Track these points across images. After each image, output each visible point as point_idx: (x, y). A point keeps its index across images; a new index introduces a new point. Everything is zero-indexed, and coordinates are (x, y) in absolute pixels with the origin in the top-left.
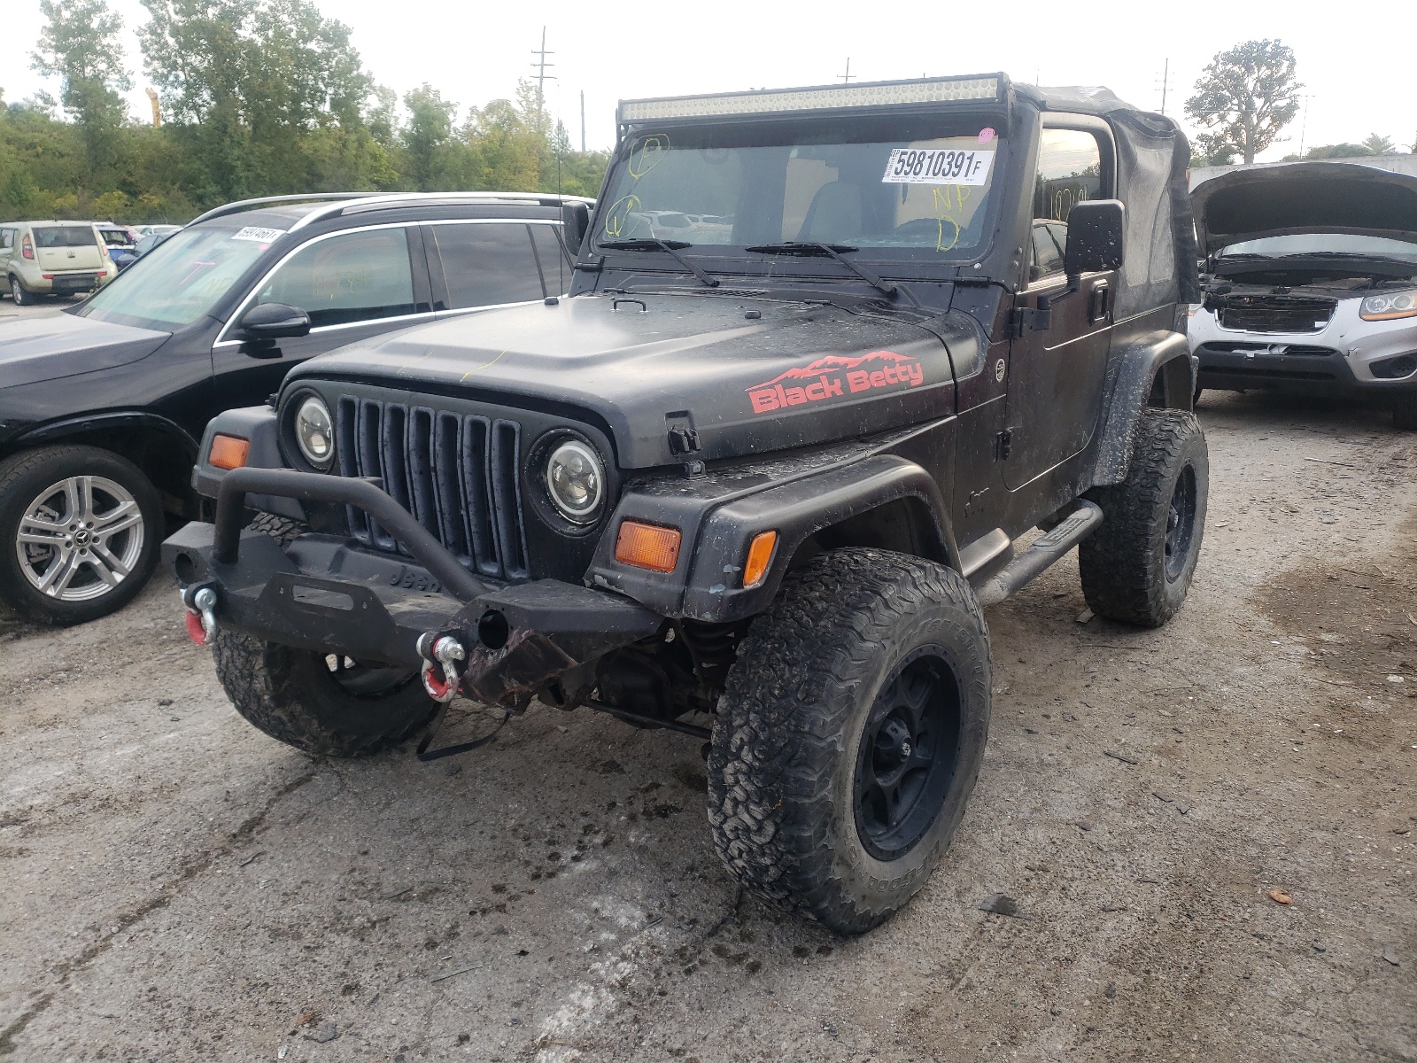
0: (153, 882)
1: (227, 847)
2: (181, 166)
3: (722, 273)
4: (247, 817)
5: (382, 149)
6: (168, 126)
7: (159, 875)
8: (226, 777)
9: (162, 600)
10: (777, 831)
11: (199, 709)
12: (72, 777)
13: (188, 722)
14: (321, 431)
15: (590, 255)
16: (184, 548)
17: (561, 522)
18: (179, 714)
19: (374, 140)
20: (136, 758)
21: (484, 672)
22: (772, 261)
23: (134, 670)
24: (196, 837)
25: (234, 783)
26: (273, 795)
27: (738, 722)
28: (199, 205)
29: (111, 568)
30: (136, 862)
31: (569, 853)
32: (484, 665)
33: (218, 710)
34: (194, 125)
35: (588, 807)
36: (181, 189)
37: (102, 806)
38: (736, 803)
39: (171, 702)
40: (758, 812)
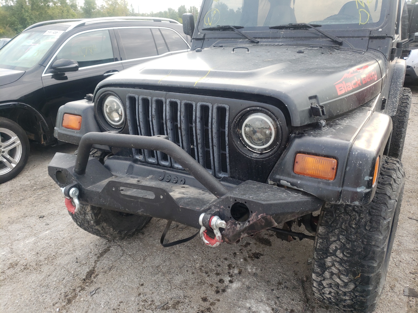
0: (55, 307)
1: (83, 286)
2: (8, 19)
3: (259, 38)
4: (88, 270)
5: (75, 13)
6: (4, 6)
7: (56, 303)
8: (74, 251)
9: (31, 172)
10: (356, 287)
11: (56, 219)
12: (9, 255)
13: (52, 225)
14: (117, 111)
15: (199, 33)
16: (60, 168)
17: (249, 152)
18: (48, 222)
19: (72, 10)
20: (34, 244)
21: (235, 233)
22: (282, 32)
23: (26, 202)
24: (68, 281)
25: (78, 253)
26: (95, 258)
27: (333, 239)
28: (16, 32)
29: (10, 162)
30: (44, 297)
31: (227, 279)
32: (234, 229)
33: (64, 219)
34: (12, 6)
35: (226, 256)
36: (9, 26)
37: (25, 269)
38: (332, 274)
39: (44, 216)
40: (346, 279)
